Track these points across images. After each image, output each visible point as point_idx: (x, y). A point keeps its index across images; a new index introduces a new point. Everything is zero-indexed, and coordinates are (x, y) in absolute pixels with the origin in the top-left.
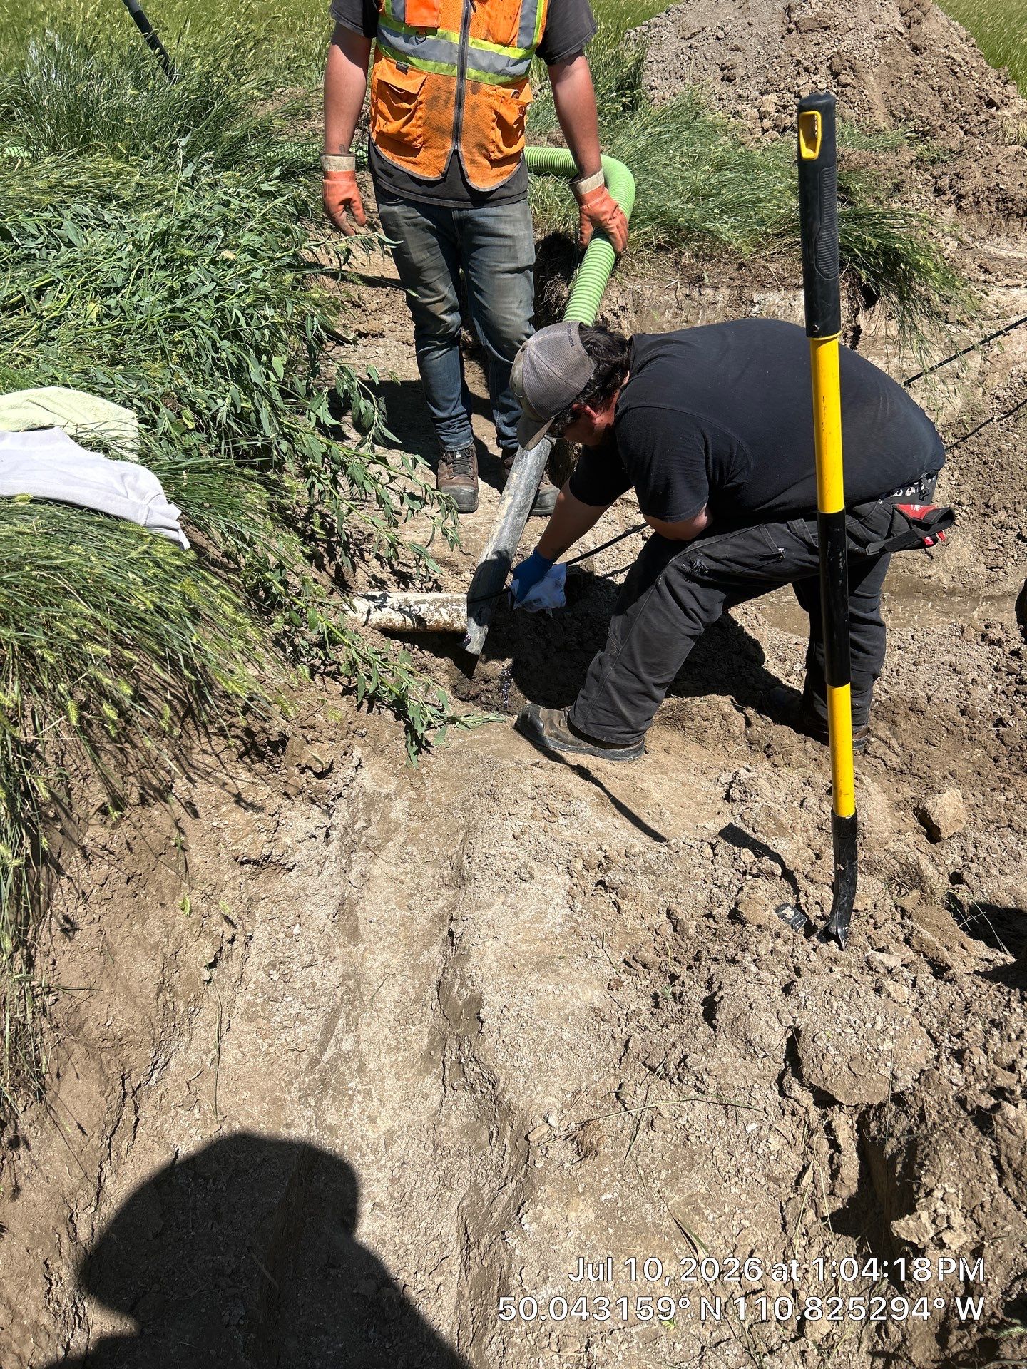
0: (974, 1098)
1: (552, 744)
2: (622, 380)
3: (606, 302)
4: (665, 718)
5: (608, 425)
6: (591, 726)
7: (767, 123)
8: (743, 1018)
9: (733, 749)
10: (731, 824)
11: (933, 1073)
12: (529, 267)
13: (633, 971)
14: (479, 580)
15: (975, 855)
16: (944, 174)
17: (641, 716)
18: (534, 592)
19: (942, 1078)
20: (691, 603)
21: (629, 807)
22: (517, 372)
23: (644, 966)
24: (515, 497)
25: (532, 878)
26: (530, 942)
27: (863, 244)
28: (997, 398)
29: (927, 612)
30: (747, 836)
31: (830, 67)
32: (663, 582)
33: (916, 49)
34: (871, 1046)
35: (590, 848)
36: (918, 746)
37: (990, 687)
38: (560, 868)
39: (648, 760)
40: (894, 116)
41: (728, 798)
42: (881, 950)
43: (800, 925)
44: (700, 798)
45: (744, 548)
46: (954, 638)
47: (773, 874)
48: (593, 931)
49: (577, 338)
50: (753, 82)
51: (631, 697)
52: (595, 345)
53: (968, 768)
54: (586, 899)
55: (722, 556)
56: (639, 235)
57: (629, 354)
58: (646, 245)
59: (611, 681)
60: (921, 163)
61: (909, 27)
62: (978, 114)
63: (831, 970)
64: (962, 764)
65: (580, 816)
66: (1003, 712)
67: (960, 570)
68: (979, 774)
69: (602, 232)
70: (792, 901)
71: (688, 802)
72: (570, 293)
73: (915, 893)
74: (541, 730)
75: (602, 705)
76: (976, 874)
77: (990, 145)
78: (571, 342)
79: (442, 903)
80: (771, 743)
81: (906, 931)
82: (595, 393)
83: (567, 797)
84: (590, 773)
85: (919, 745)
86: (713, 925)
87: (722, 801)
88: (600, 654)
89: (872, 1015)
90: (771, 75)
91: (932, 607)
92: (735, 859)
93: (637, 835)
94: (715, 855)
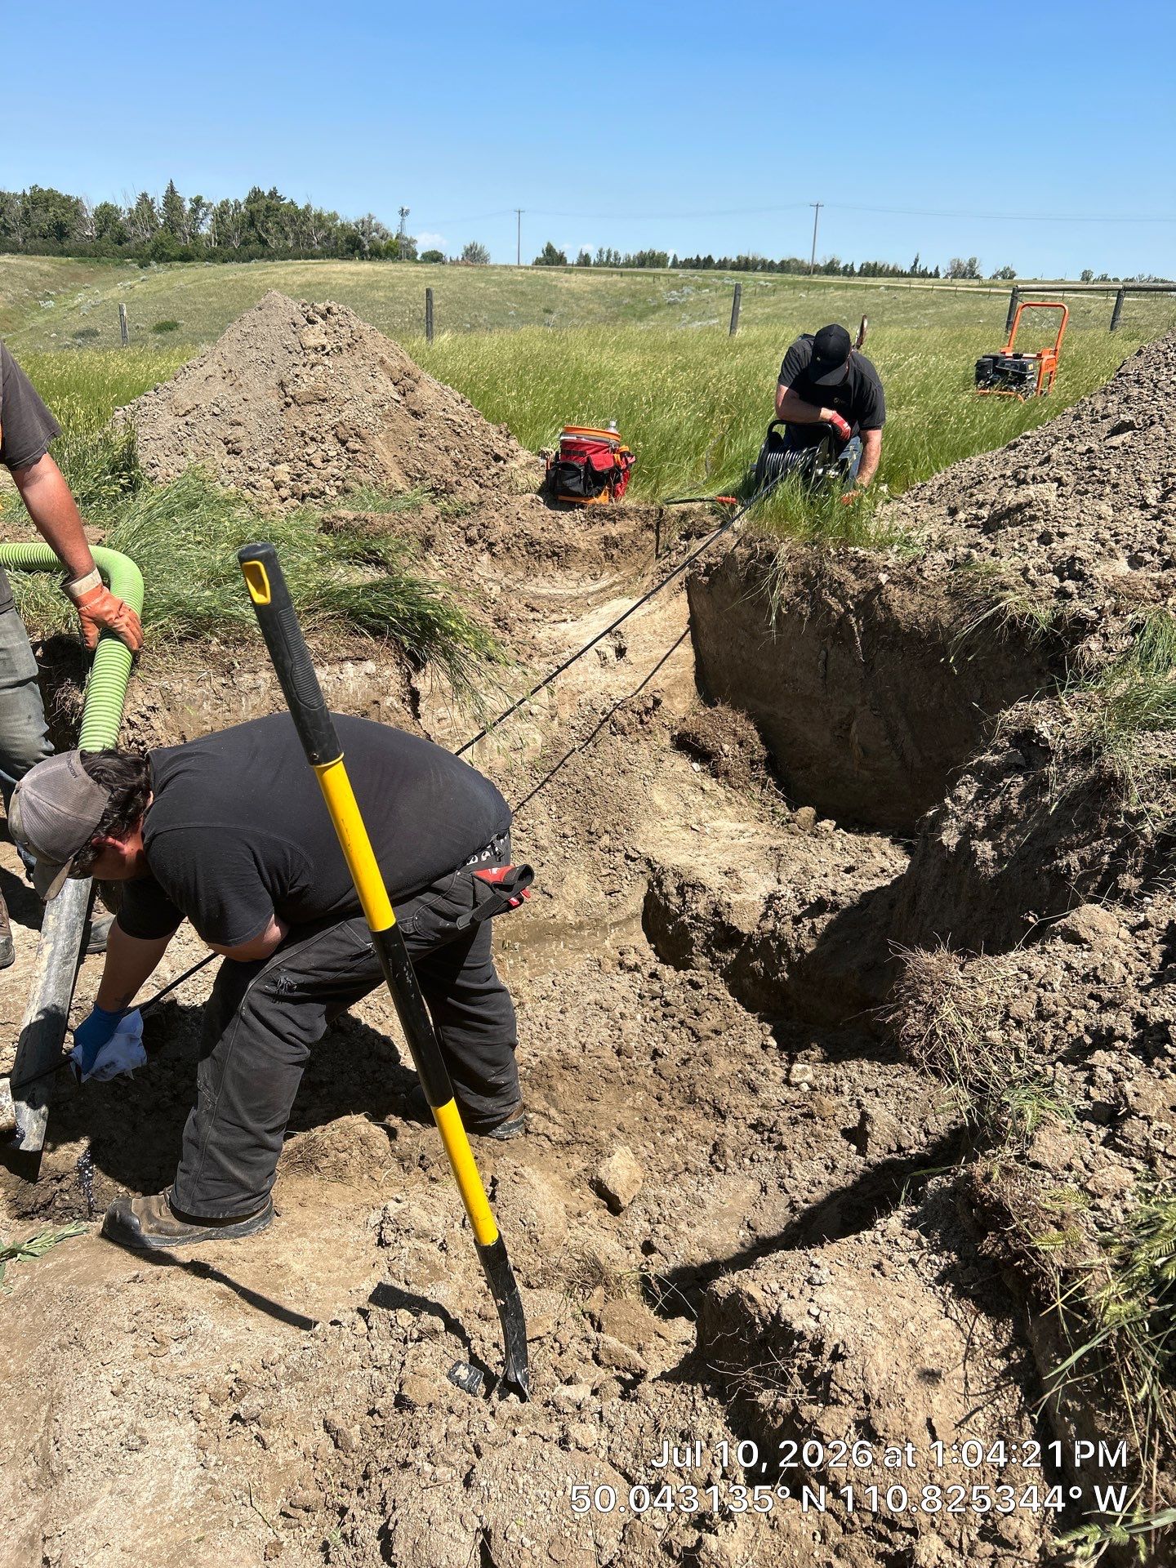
0: (678, 1539)
1: (155, 1243)
2: (145, 803)
3: (130, 705)
4: (294, 1164)
5: (139, 852)
6: (201, 1205)
7: (284, 492)
8: (423, 1541)
9: (381, 1175)
10: (380, 1284)
11: (635, 1525)
12: (32, 679)
13: (294, 1522)
14: (24, 1055)
15: (660, 1214)
16: (471, 525)
17: (259, 1174)
18: (105, 1056)
19: (645, 1527)
20: (287, 1027)
21: (265, 1295)
22: (14, 817)
23: (307, 1510)
24: (55, 943)
25: (144, 1442)
26: (154, 1535)
27: (397, 611)
28: (573, 728)
29: (562, 953)
30: (401, 1292)
31: (336, 435)
32: (249, 1012)
33: (415, 414)
34: (568, 1518)
35: (218, 1375)
36: (580, 1107)
37: (639, 1017)
38: (181, 1416)
39: (281, 1223)
40: (409, 476)
41: (381, 1243)
42: (569, 1382)
43: (478, 1384)
44: (350, 1252)
45: (330, 952)
46: (593, 973)
47: (436, 1332)
48: (235, 1486)
49: (79, 768)
50: (261, 454)
51: (241, 1155)
52: (103, 771)
53: (634, 1116)
54: (221, 1447)
55: (307, 967)
56: (156, 629)
57: (147, 773)
58: (166, 638)
59: (212, 1143)
60: (446, 516)
61: (404, 395)
62: (488, 468)
63: (514, 1434)
64: (628, 1113)
65: (200, 1332)
66: (656, 1041)
67: (581, 903)
68: (646, 1119)
69: (109, 632)
70: (464, 1356)
71: (336, 1262)
72: (85, 700)
73: (599, 1291)
74: (138, 1228)
75: (208, 1174)
76: (665, 1237)
77: (506, 496)
78: (74, 774)
79: (31, 1516)
80: (425, 1153)
81: (592, 1346)
82: (115, 821)
83: (179, 1313)
84: (208, 1266)
85: (582, 1105)
86: (380, 1423)
87: (375, 1249)
88: (193, 1112)
89: (561, 1479)
90: (278, 446)
91: (565, 946)
92: (392, 1326)
93: (278, 1331)
94: (370, 1328)
